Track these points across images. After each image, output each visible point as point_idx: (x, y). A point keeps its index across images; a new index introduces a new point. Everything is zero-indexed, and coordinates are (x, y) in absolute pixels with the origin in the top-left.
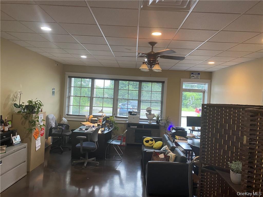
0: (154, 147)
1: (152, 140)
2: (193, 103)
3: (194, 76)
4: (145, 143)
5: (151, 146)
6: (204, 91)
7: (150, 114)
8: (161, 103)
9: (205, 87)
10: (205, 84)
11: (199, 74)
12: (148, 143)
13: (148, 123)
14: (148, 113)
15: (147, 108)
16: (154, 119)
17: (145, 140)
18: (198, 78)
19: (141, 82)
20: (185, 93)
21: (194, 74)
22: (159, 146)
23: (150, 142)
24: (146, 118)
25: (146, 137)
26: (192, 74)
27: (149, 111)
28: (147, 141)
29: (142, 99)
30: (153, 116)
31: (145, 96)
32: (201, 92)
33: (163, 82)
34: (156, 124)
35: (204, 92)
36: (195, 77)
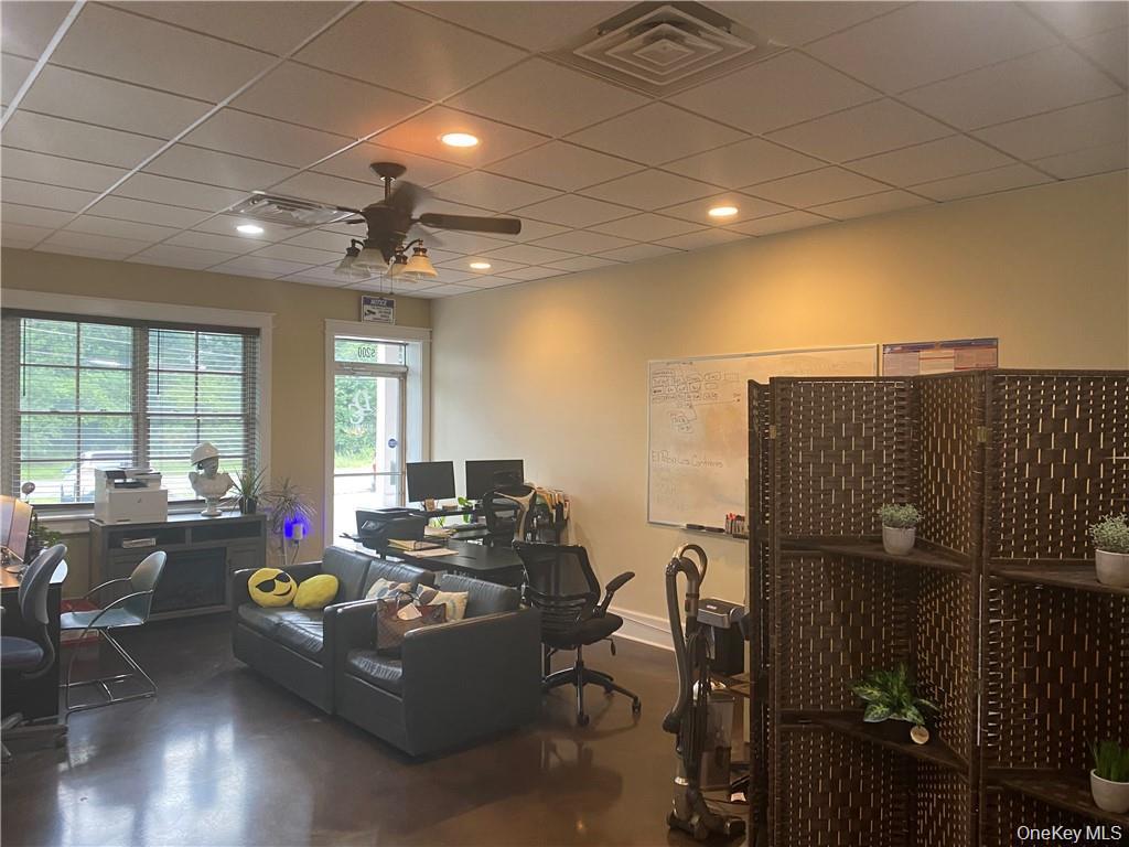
0: (296, 603)
1: (281, 578)
2: (365, 418)
3: (374, 313)
4: (257, 594)
5: (286, 603)
6: (404, 370)
7: (212, 473)
8: (247, 424)
9: (409, 355)
10: (405, 345)
11: (390, 304)
12: (275, 592)
13: (203, 515)
14: (202, 472)
15: (196, 453)
16: (228, 495)
17: (254, 581)
18: (387, 321)
19: (141, 326)
20: (340, 380)
21: (373, 302)
22: (326, 595)
23: (281, 587)
24: (193, 496)
25: (254, 572)
26: (368, 302)
27: (207, 463)
28: (267, 586)
29: (152, 408)
30: (225, 485)
31: (170, 395)
32: (393, 374)
33: (250, 334)
34: (237, 515)
35: (403, 375)
36: (378, 316)
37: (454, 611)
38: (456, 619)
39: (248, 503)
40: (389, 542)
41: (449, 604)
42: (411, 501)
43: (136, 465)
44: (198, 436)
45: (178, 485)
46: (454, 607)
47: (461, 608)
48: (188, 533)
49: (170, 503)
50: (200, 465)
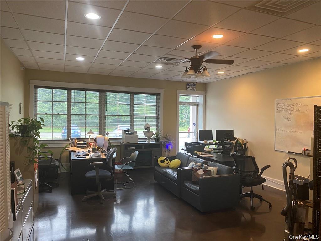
0: (170, 166)
1: (166, 159)
2: (187, 117)
3: (190, 88)
4: (160, 163)
5: (167, 166)
6: (198, 103)
7: (149, 131)
8: (157, 118)
9: (199, 99)
10: (198, 96)
11: (194, 85)
12: (164, 163)
13: (147, 142)
14: (146, 131)
15: (145, 126)
16: (153, 137)
17: (159, 160)
18: (194, 90)
19: (132, 93)
20: (181, 106)
21: (190, 85)
22: (178, 165)
23: (166, 162)
25: (159, 157)
26: (188, 85)
27: (147, 128)
28: (162, 161)
29: (135, 114)
30: (152, 134)
31: (139, 111)
32: (195, 105)
33: (158, 95)
34: (155, 142)
35: (197, 105)
36: (191, 88)
37: (214, 173)
38: (214, 175)
39: (157, 139)
40: (194, 152)
41: (212, 170)
42: (200, 140)
43: (131, 129)
44: (145, 122)
45: (141, 134)
46: (214, 171)
47: (215, 172)
48: (143, 146)
49: (139, 139)
50: (146, 129)
